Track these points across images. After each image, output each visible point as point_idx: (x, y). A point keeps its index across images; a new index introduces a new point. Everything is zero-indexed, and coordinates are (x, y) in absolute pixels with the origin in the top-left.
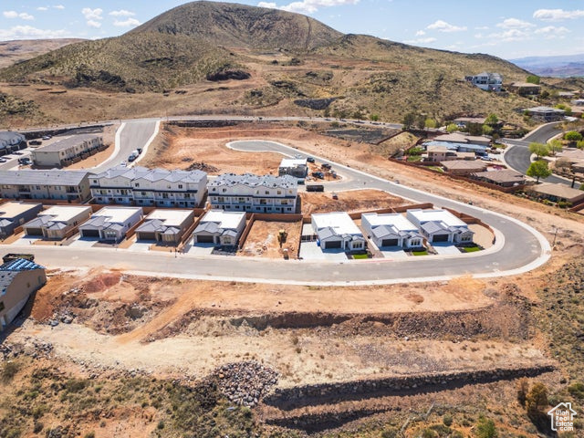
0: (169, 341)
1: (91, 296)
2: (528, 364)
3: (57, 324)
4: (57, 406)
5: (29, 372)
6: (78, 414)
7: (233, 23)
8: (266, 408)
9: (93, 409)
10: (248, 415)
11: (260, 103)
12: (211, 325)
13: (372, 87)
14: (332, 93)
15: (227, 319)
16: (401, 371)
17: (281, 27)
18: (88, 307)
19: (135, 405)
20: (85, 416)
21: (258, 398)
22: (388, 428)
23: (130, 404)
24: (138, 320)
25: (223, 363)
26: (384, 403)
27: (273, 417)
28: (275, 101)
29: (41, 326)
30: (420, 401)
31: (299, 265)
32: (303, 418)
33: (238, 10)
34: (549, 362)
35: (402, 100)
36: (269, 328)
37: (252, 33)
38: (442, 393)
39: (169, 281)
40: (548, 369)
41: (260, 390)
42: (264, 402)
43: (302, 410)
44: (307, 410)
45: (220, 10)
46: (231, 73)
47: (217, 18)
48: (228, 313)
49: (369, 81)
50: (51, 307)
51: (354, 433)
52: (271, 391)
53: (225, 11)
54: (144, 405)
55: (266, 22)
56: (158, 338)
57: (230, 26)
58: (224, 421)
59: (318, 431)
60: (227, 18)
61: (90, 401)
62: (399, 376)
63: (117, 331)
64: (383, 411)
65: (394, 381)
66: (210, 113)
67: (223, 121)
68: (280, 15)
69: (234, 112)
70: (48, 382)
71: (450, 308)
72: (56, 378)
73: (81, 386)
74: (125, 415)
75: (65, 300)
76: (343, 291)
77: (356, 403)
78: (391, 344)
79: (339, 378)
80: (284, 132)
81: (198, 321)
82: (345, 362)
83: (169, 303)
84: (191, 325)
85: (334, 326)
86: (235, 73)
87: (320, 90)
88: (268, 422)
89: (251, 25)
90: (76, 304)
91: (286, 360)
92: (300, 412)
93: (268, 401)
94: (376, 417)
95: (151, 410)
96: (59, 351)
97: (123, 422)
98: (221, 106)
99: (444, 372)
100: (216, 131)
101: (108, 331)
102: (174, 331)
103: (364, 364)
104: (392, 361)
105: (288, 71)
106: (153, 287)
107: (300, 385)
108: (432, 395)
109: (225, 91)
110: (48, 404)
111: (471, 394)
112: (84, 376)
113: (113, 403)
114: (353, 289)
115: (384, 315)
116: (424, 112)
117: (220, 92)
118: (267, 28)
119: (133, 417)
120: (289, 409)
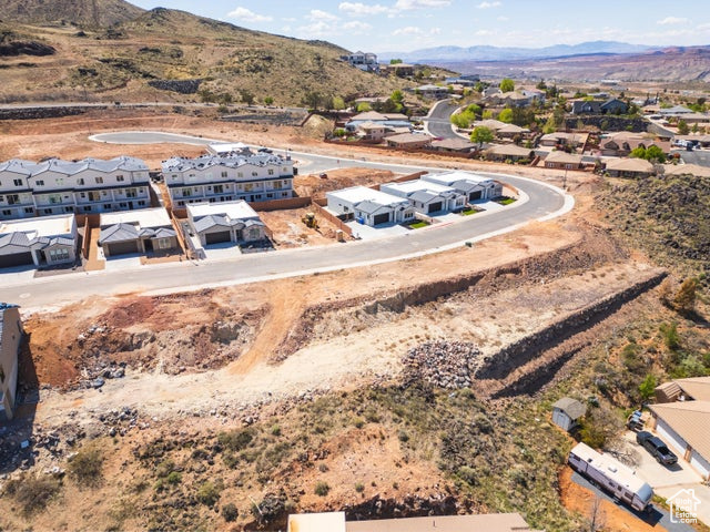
1: (135, 329)
3: (103, 383)
4: (231, 475)
6: (278, 471)
8: (483, 383)
9: (295, 456)
10: (471, 397)
11: (101, 85)
12: (343, 320)
13: (243, 65)
14: (193, 74)
15: (359, 308)
18: (138, 346)
19: (347, 430)
20: (291, 469)
21: (468, 375)
23: (339, 432)
24: (233, 342)
26: (577, 342)
27: (495, 390)
28: (119, 83)
29: (76, 394)
30: (600, 330)
32: (521, 381)
34: (660, 270)
35: (288, 81)
36: (407, 308)
38: (610, 318)
40: (664, 275)
41: (467, 366)
42: (477, 377)
43: (517, 373)
44: (520, 371)
46: (21, 45)
48: (355, 301)
49: (237, 59)
50: (69, 364)
51: (569, 379)
52: (480, 363)
54: (359, 426)
56: (289, 352)
59: (538, 389)
61: (278, 449)
62: (572, 312)
63: (219, 363)
64: (579, 350)
65: (572, 318)
66: (24, 99)
67: (59, 109)
69: (64, 97)
74: (344, 445)
75: (88, 346)
77: (555, 349)
78: (537, 290)
79: (530, 328)
80: (162, 120)
81: (323, 322)
82: (518, 315)
83: (263, 311)
84: (317, 327)
85: (471, 288)
86: (29, 46)
87: (174, 71)
88: (495, 397)
90: (113, 347)
91: (462, 330)
92: (515, 376)
93: (480, 376)
95: (373, 427)
96: (154, 412)
97: (348, 454)
98: (37, 88)
99: (604, 299)
100: (54, 123)
101: (205, 367)
102: (301, 340)
103: (537, 311)
104: (554, 302)
105: (111, 46)
108: (605, 322)
109: (31, 69)
110: (212, 480)
111: (630, 311)
112: (234, 426)
115: (511, 265)
117: (25, 70)
119: (356, 444)
120: (504, 376)
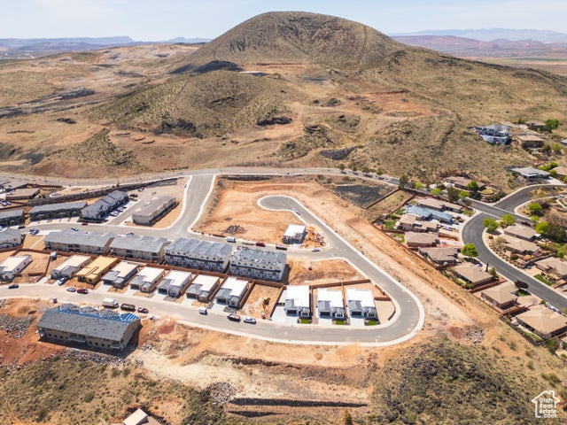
0: (193, 365)
1: (161, 336)
2: (356, 401)
3: (145, 350)
4: (145, 392)
5: (133, 374)
6: (152, 397)
7: (297, 33)
9: (159, 396)
10: (221, 407)
11: (292, 155)
12: (213, 360)
13: (388, 137)
14: (355, 141)
15: (221, 357)
16: (293, 397)
17: (339, 37)
18: (159, 342)
19: (175, 396)
20: (155, 398)
21: (227, 400)
22: (280, 422)
23: (173, 396)
25: (215, 381)
27: (232, 410)
28: (304, 152)
29: (138, 350)
31: (268, 325)
32: (244, 412)
33: (303, 18)
34: (367, 401)
35: (409, 153)
36: (241, 364)
37: (313, 42)
39: (197, 329)
41: (228, 397)
42: (229, 402)
43: (244, 409)
44: (246, 409)
45: (286, 21)
46: (276, 119)
47: (282, 29)
52: (232, 398)
53: (290, 20)
54: (179, 397)
55: (326, 30)
56: (188, 363)
57: (293, 36)
58: (210, 409)
60: (291, 29)
61: (157, 392)
66: (253, 165)
67: (260, 176)
68: (340, 24)
69: (271, 164)
70: (141, 380)
71: (332, 365)
72: (144, 378)
73: (154, 384)
74: (170, 400)
75: (149, 336)
76: (283, 347)
78: (296, 381)
79: (264, 396)
80: (303, 188)
81: (208, 357)
82: (269, 388)
83: (196, 345)
84: (204, 358)
86: (280, 119)
87: (346, 138)
88: (229, 412)
89: (313, 34)
90: (154, 339)
91: (242, 384)
94: (277, 416)
95: (181, 399)
96: (146, 365)
97: (170, 403)
98: (262, 158)
102: (196, 361)
103: (278, 390)
104: (292, 391)
105: (325, 113)
106: (190, 333)
107: (245, 397)
109: (267, 142)
112: (155, 379)
113: (167, 394)
114: (289, 346)
116: (424, 167)
117: (263, 143)
118: (327, 38)
119: (174, 402)
